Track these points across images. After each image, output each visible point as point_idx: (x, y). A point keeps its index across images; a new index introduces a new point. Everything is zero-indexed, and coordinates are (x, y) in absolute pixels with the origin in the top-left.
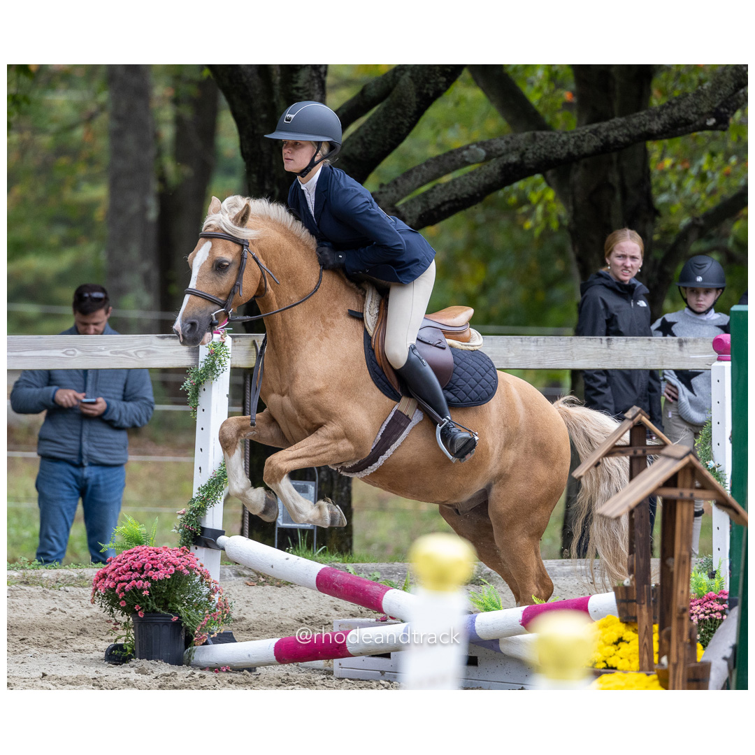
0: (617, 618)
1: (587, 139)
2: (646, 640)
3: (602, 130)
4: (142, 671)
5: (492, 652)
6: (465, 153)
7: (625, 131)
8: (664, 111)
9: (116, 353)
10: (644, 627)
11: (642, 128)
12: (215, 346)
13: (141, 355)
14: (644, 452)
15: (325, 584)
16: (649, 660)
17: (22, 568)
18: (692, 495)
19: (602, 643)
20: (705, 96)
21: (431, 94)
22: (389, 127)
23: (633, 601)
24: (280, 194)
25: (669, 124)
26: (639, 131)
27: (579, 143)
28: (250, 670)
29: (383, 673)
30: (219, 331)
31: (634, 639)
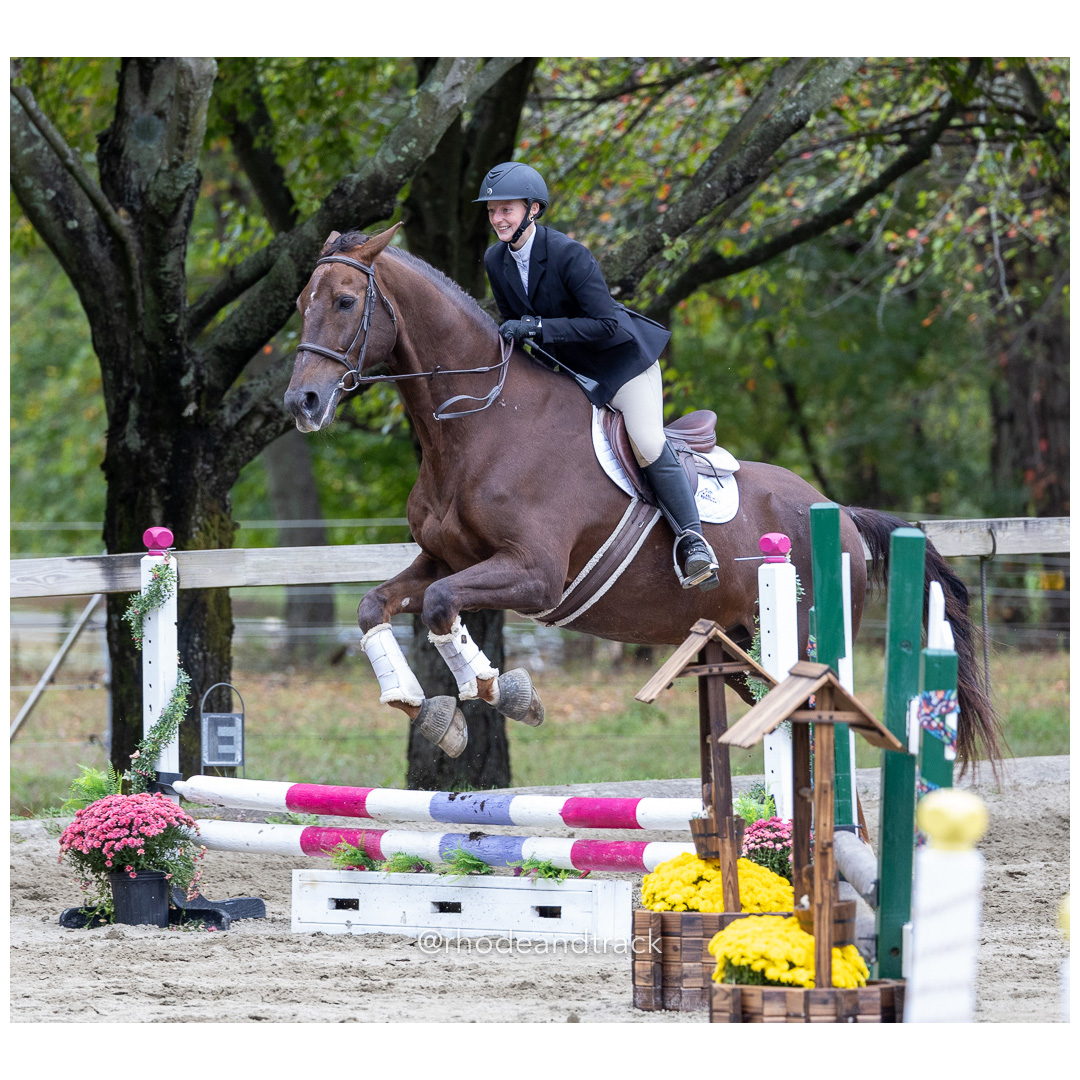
0: (695, 855)
2: (730, 878)
4: (112, 936)
9: (23, 579)
10: (728, 864)
12: (159, 569)
13: (51, 581)
14: (720, 669)
16: (734, 899)
18: (831, 717)
20: (615, 262)
22: (267, 312)
23: (712, 835)
24: (142, 391)
30: (162, 551)
31: (716, 878)
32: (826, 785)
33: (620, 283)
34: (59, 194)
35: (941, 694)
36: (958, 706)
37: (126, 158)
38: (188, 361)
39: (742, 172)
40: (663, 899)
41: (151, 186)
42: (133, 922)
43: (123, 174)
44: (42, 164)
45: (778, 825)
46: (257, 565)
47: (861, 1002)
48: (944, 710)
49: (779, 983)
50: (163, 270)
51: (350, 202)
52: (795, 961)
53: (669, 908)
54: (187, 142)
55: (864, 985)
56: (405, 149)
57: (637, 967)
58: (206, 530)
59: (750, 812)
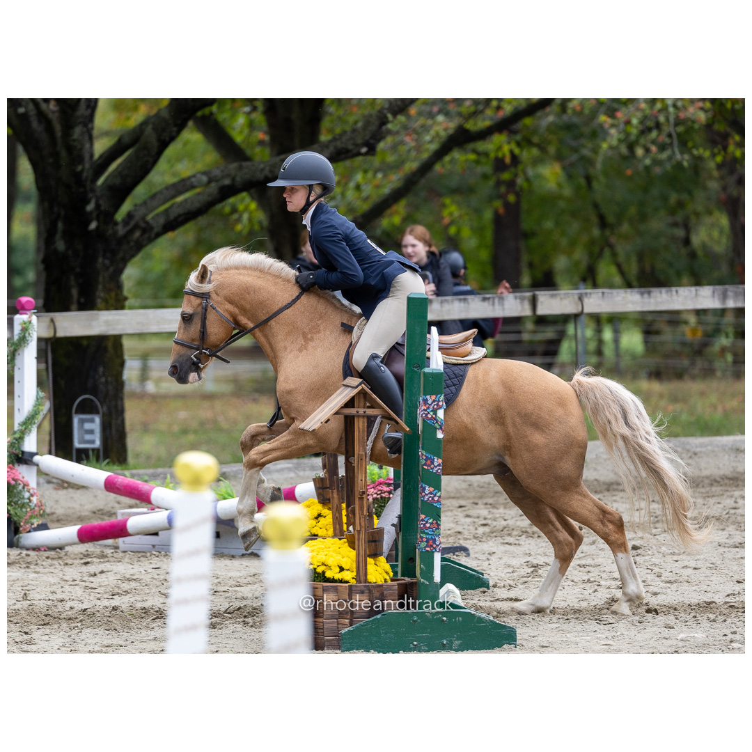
0: (316, 501)
2: (337, 515)
5: (230, 528)
6: (193, 180)
10: (335, 506)
12: (25, 323)
15: (110, 486)
16: (340, 528)
18: (365, 412)
19: (308, 518)
20: (359, 132)
21: (167, 139)
22: (139, 164)
23: (327, 488)
24: (65, 214)
28: (61, 548)
29: (154, 546)
30: (28, 312)
31: (329, 515)
33: (365, 145)
35: (433, 397)
36: (444, 404)
38: (91, 195)
46: (107, 323)
47: (385, 592)
48: (435, 407)
49: (333, 580)
50: (72, 138)
52: (344, 567)
55: (389, 581)
58: (106, 301)
59: (373, 474)
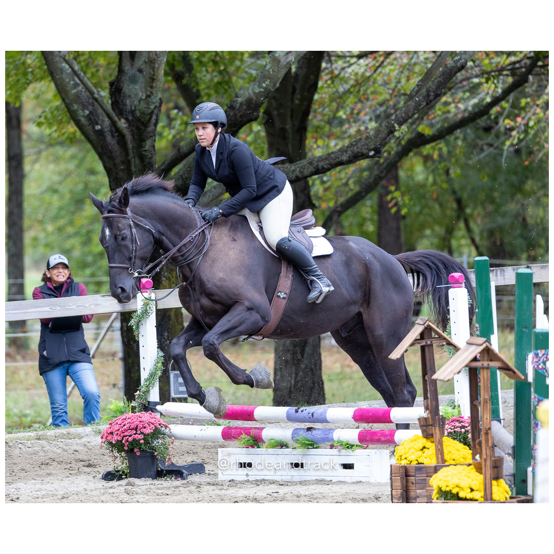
0: (421, 436)
1: (306, 167)
2: (439, 447)
3: (314, 162)
4: (129, 484)
7: (328, 162)
8: (349, 149)
9: (78, 306)
10: (438, 440)
11: (337, 160)
12: (146, 300)
13: (92, 307)
14: (431, 342)
16: (441, 457)
17: (35, 430)
18: (488, 365)
19: (414, 450)
20: (371, 139)
23: (429, 425)
25: (352, 156)
26: (336, 161)
27: (302, 170)
30: (147, 290)
31: (432, 447)
32: (487, 399)
33: (374, 149)
34: (91, 112)
35: (543, 351)
37: (124, 93)
39: (433, 92)
40: (406, 458)
41: (137, 107)
42: (138, 476)
43: (122, 101)
44: (82, 98)
45: (462, 419)
48: (545, 359)
49: (466, 499)
50: (144, 149)
51: (237, 112)
52: (474, 488)
53: (409, 463)
54: (154, 85)
55: (508, 499)
56: (264, 85)
57: (393, 493)
58: (169, 279)
59: (448, 413)
